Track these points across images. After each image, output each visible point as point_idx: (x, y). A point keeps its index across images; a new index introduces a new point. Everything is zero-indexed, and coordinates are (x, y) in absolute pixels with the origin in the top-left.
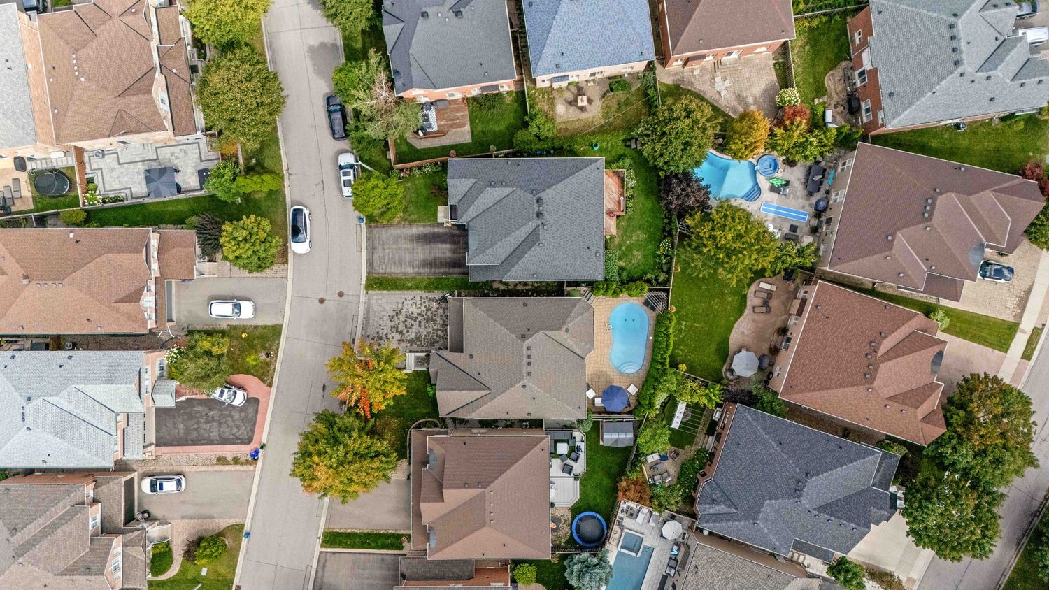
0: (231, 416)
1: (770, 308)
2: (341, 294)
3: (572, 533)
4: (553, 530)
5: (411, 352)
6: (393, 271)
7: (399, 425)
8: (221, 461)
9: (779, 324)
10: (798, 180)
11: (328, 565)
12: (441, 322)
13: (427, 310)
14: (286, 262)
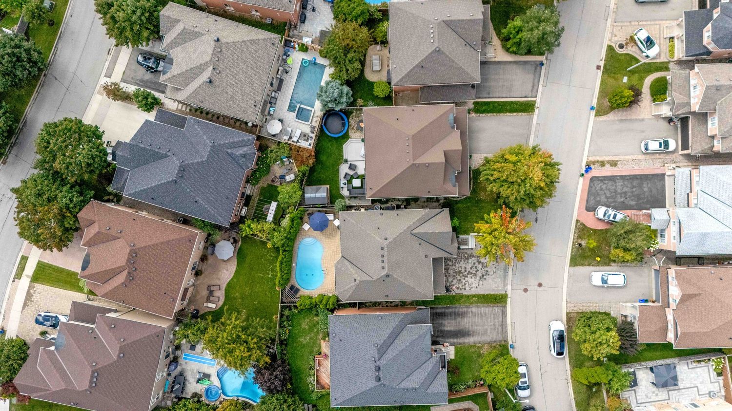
0: (607, 197)
1: (208, 290)
2: (526, 290)
3: (348, 120)
4: (361, 121)
5: (472, 249)
6: (487, 309)
7: (479, 194)
8: (614, 164)
9: (201, 278)
10: (190, 383)
11: (531, 88)
12: (449, 271)
13: (460, 280)
14: (567, 314)
